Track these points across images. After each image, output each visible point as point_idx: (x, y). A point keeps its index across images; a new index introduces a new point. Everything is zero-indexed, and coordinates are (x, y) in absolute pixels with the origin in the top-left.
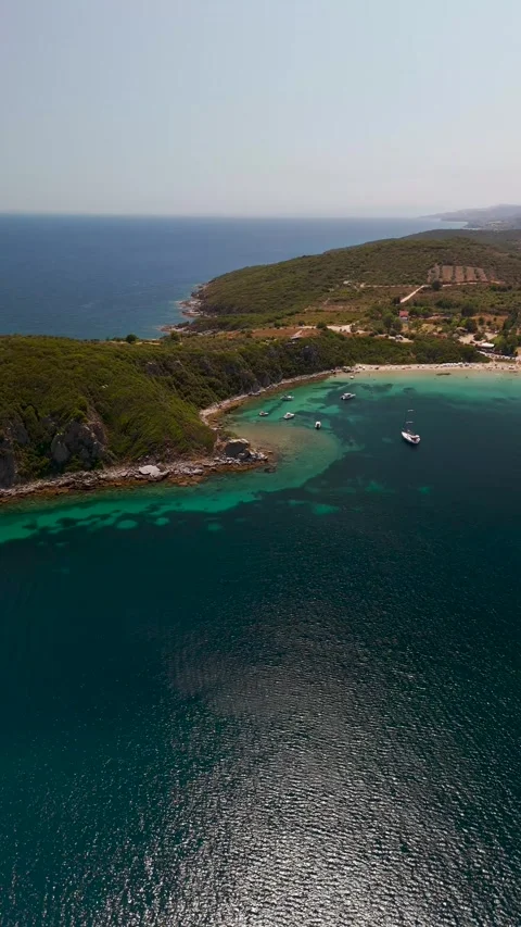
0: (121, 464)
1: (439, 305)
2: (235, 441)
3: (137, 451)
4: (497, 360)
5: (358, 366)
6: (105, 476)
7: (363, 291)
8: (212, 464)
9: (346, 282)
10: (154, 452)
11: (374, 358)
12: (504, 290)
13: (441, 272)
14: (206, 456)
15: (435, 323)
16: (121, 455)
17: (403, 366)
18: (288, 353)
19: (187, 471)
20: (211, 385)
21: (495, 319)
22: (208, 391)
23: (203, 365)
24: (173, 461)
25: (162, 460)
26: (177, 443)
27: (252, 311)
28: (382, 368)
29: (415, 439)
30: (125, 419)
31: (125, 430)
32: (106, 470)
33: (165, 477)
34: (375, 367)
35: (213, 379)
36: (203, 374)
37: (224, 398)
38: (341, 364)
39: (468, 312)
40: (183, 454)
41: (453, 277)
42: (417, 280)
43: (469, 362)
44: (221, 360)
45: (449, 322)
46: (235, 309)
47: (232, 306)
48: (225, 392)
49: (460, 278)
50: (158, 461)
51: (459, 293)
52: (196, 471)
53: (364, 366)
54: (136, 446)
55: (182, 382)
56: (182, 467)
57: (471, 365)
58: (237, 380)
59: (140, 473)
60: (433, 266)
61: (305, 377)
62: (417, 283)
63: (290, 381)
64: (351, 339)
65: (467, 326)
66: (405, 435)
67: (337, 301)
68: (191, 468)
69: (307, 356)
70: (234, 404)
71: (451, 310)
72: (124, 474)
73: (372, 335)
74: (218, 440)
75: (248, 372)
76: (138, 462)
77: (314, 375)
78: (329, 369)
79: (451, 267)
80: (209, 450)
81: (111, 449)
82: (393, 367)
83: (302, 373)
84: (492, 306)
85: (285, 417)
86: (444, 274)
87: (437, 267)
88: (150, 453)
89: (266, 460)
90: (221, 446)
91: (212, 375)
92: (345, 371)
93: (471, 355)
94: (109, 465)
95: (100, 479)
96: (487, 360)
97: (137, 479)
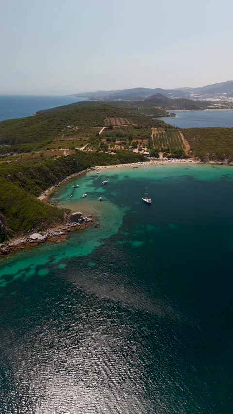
0: (18, 236)
1: (117, 136)
2: (75, 213)
3: (26, 227)
4: (153, 160)
5: (96, 167)
6: (12, 244)
7: (79, 130)
8: (66, 227)
9: (69, 126)
10: (36, 226)
11: (102, 163)
12: (139, 128)
13: (110, 121)
14: (61, 223)
15: (119, 144)
16: (17, 230)
17: (116, 166)
18: (66, 163)
19: (56, 233)
20: (37, 183)
21: (142, 141)
22: (37, 187)
23: (31, 174)
24: (46, 229)
25: (41, 230)
26: (46, 219)
27: (26, 142)
28: (108, 167)
29: (150, 201)
30: (14, 209)
31: (15, 215)
32: (11, 240)
33: (46, 239)
34: (104, 167)
35: (38, 180)
36: (32, 178)
37: (44, 189)
38: (89, 167)
39: (131, 139)
40: (50, 225)
41: (116, 123)
42: (101, 125)
43: (142, 161)
44: (39, 170)
45: (125, 144)
46: (16, 141)
47: (14, 140)
48: (45, 186)
49: (119, 123)
50: (39, 231)
51: (121, 130)
52: (61, 233)
53: (100, 167)
54: (25, 224)
55: (25, 183)
56: (52, 232)
57: (144, 162)
58: (48, 179)
59: (31, 239)
60: (105, 118)
61: (76, 175)
62: (101, 126)
63: (70, 177)
64: (89, 154)
65: (133, 145)
66: (144, 199)
67: (68, 135)
68: (58, 232)
69: (74, 164)
70: (51, 192)
71: (124, 138)
72: (22, 241)
73: (97, 152)
74: (65, 214)
75: (51, 174)
76: (27, 233)
77: (79, 173)
78: (85, 169)
79: (113, 118)
80: (62, 220)
81: (10, 227)
82: (113, 166)
83: (74, 172)
84: (139, 135)
85: (83, 196)
86: (111, 122)
87: (107, 118)
88: (34, 227)
89: (91, 221)
90: (68, 217)
91: (36, 178)
92: (92, 169)
93: (142, 158)
94: (12, 237)
95: (10, 246)
96: (149, 160)
97: (31, 243)
